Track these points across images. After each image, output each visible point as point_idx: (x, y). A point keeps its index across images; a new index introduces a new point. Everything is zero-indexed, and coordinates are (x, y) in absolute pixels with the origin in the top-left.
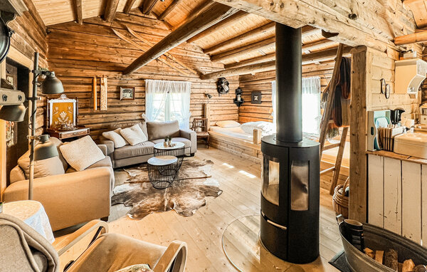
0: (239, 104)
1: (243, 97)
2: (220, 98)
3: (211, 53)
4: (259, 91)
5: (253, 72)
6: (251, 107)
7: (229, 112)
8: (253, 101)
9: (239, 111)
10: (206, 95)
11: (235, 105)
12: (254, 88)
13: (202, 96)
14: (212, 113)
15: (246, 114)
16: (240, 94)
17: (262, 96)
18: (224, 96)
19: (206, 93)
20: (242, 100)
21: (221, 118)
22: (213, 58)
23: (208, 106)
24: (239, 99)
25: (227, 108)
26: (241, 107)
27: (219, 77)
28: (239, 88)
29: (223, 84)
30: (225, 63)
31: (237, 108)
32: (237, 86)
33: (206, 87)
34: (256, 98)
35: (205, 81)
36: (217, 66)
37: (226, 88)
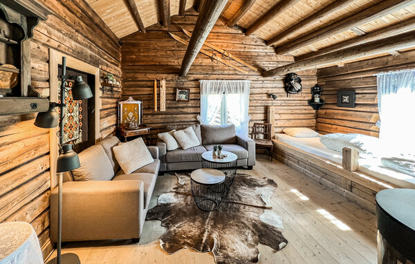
0: (317, 107)
1: (323, 98)
2: (288, 98)
3: (276, 44)
4: (353, 90)
5: (340, 62)
6: (338, 111)
7: (302, 116)
8: (340, 104)
9: (317, 116)
10: (269, 95)
11: (310, 107)
12: (342, 85)
13: (265, 97)
14: (277, 117)
15: (328, 121)
16: (318, 93)
17: (357, 96)
18: (294, 97)
19: (270, 92)
20: (321, 100)
21: (290, 123)
22: (279, 50)
23: (272, 109)
24: (317, 100)
25: (299, 112)
26: (320, 111)
27: (286, 72)
28: (317, 86)
29: (293, 81)
30: (296, 55)
31: (314, 111)
32: (314, 83)
33: (269, 85)
34: (346, 99)
35: (268, 78)
36: (284, 59)
37: (297, 86)
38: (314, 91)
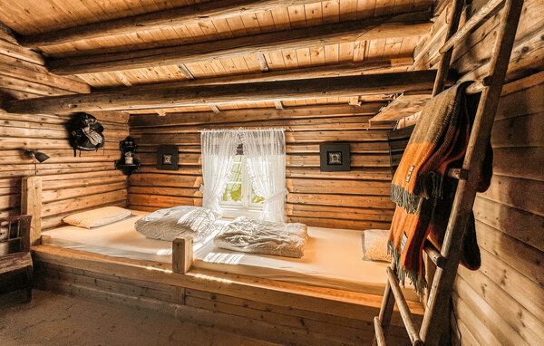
0: (128, 171)
1: (138, 157)
2: (77, 159)
3: (47, 48)
4: (176, 148)
6: (159, 176)
7: (104, 188)
8: (162, 165)
9: (129, 185)
10: (25, 153)
11: (119, 172)
12: (164, 140)
13: (13, 157)
15: (145, 190)
16: (131, 150)
17: (181, 155)
18: (86, 157)
19: (29, 146)
20: (134, 161)
22: (54, 63)
23: (31, 183)
24: (129, 161)
25: (99, 181)
26: (134, 176)
27: (68, 111)
28: (128, 139)
29: (87, 129)
30: (92, 83)
31: (125, 177)
32: (125, 134)
33: (27, 132)
34: (168, 160)
35: (25, 117)
36: (68, 85)
37: (96, 138)
38: (125, 146)
